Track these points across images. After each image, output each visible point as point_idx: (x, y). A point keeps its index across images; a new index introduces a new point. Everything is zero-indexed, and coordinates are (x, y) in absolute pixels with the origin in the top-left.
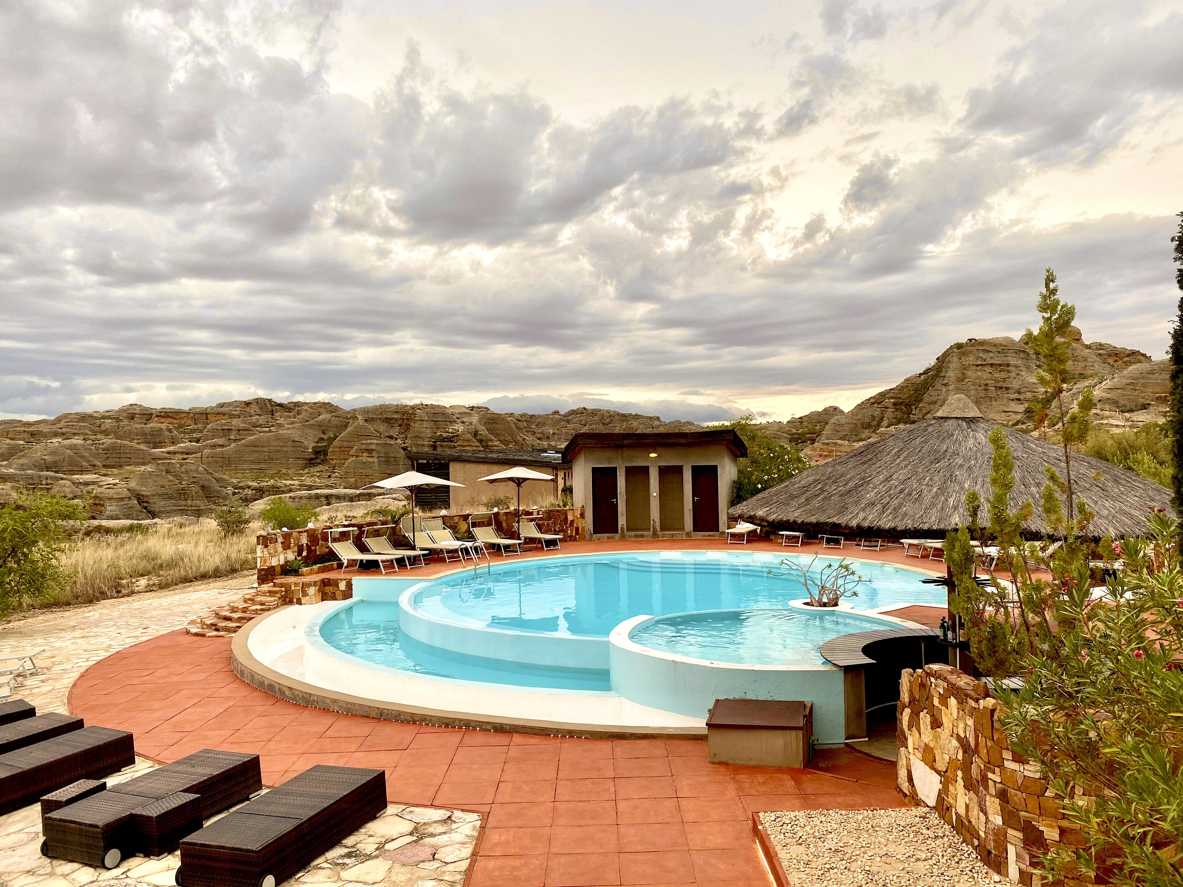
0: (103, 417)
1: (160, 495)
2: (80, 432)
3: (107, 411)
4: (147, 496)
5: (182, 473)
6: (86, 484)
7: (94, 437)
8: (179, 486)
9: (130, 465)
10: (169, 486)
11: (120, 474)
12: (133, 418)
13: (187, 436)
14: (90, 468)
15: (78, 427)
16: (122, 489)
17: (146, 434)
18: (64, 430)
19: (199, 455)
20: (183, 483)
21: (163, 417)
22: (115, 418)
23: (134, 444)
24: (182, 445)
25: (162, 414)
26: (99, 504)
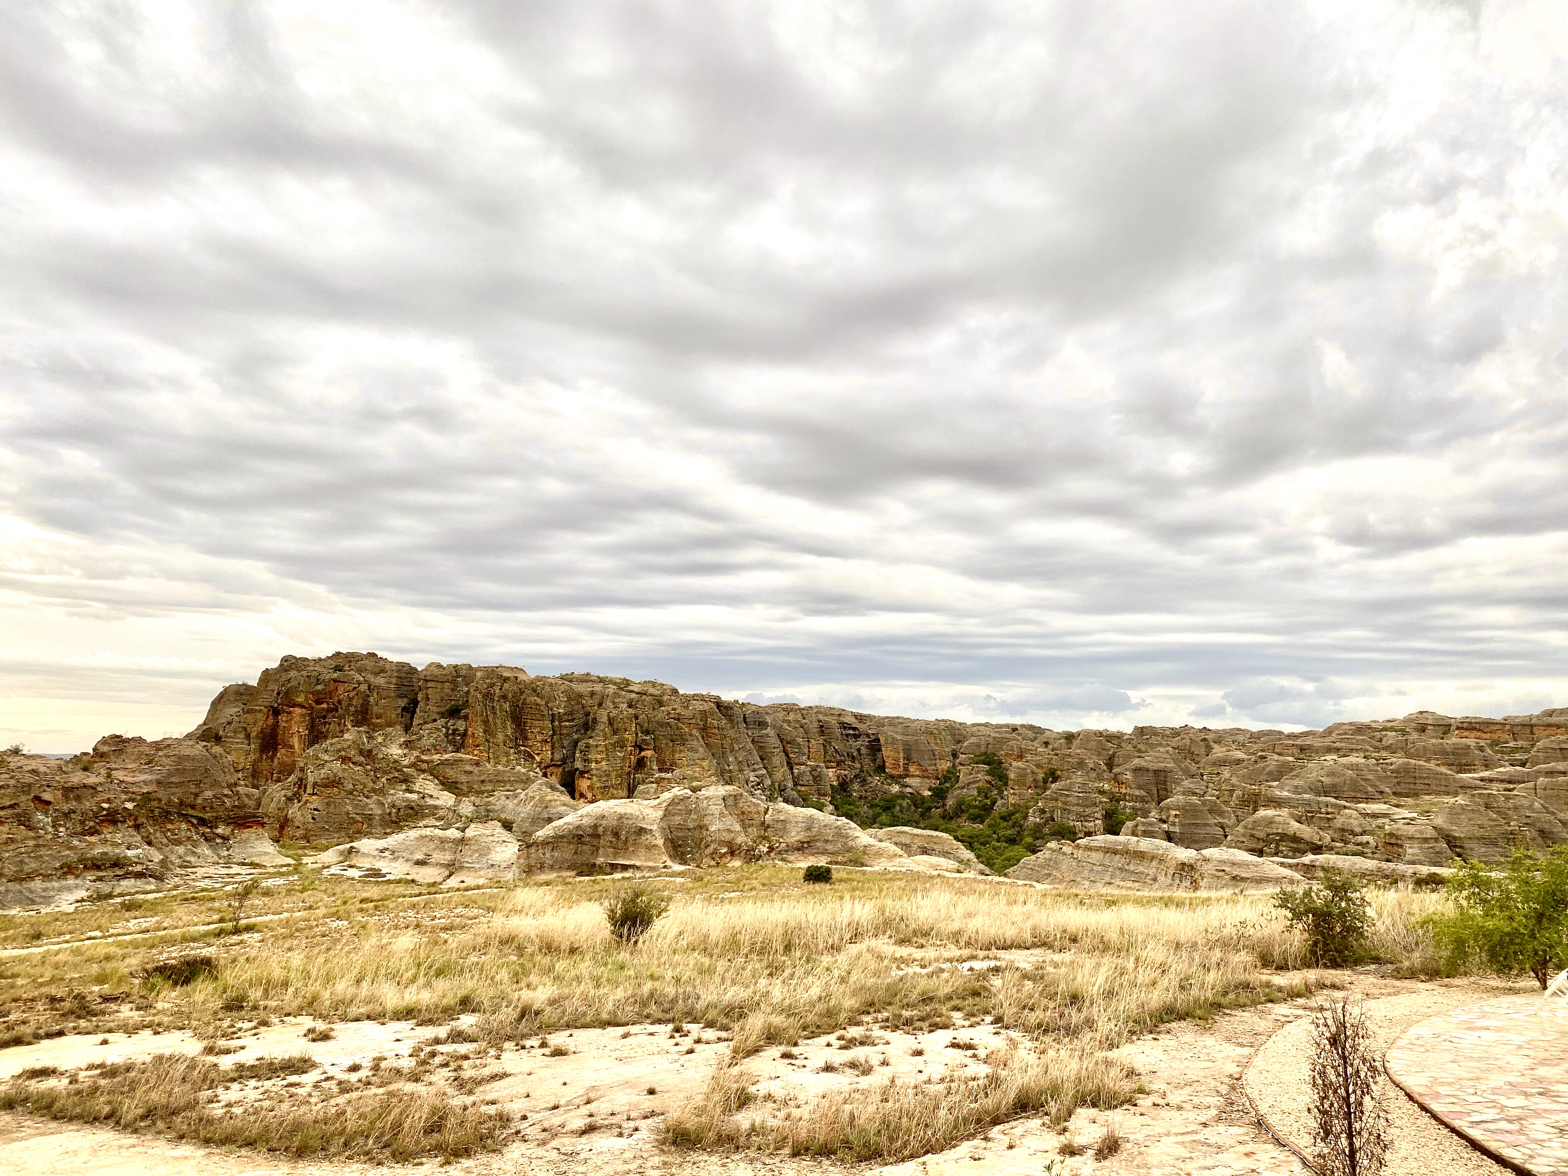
0: (1385, 729)
1: (1478, 839)
2: (1359, 747)
3: (1388, 721)
4: (1460, 838)
5: (1509, 809)
6: (1375, 816)
7: (1377, 754)
8: (1506, 827)
9: (1428, 794)
10: (1490, 826)
11: (1417, 805)
12: (1424, 731)
13: (1506, 758)
14: (1378, 796)
15: (1354, 741)
16: (1424, 827)
17: (1447, 754)
18: (1338, 744)
19: (1531, 784)
20: (1512, 823)
21: (1466, 729)
22: (1401, 730)
23: (1432, 765)
24: (1502, 769)
25: (1465, 725)
26: (1397, 844)
